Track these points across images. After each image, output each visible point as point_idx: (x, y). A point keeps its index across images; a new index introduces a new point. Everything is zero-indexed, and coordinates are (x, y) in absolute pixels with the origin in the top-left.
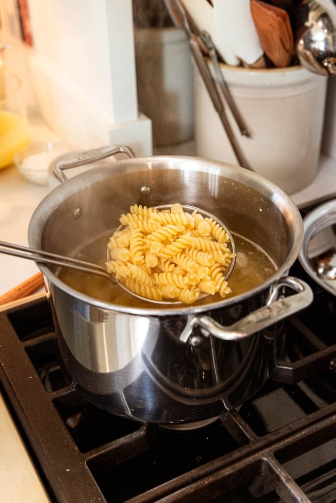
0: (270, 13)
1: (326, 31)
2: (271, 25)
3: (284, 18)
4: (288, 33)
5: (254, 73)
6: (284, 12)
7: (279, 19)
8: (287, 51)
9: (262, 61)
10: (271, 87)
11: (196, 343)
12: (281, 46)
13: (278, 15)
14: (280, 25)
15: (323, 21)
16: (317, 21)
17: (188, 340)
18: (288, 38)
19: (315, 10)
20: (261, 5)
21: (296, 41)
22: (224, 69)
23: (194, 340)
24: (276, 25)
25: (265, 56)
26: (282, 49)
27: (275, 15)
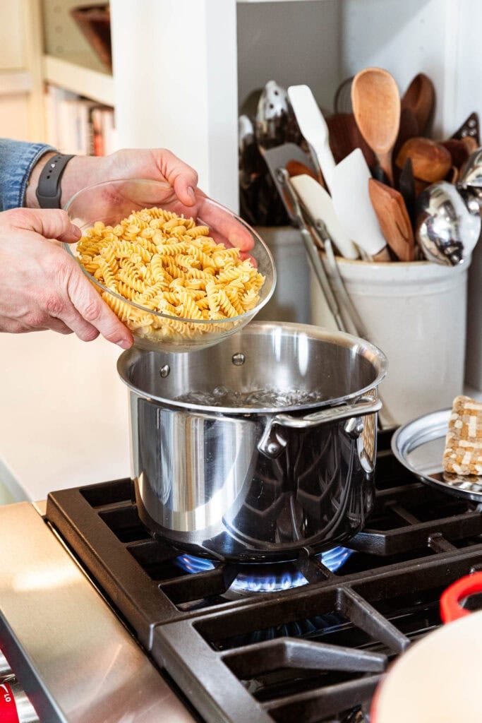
0: (385, 194)
1: (448, 219)
2: (386, 207)
3: (398, 201)
4: (405, 218)
5: (376, 267)
6: (398, 194)
7: (393, 200)
8: (407, 240)
9: (385, 252)
10: (394, 283)
11: (273, 449)
12: (398, 232)
13: (392, 197)
14: (394, 207)
15: (446, 209)
16: (439, 207)
17: (266, 448)
18: (405, 225)
19: (438, 196)
20: (378, 184)
21: (415, 228)
22: (341, 262)
23: (272, 447)
24: (390, 207)
25: (388, 247)
26: (400, 236)
27: (390, 197)
